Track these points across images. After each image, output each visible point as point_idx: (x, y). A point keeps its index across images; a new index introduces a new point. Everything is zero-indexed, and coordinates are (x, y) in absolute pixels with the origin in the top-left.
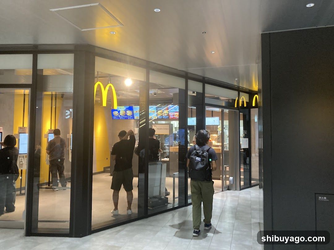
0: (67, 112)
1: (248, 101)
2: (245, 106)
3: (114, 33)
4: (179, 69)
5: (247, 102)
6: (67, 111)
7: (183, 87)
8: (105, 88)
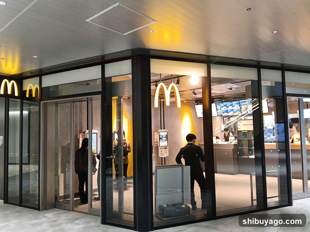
3: (154, 31)
4: (245, 59)
7: (255, 78)
8: (167, 88)
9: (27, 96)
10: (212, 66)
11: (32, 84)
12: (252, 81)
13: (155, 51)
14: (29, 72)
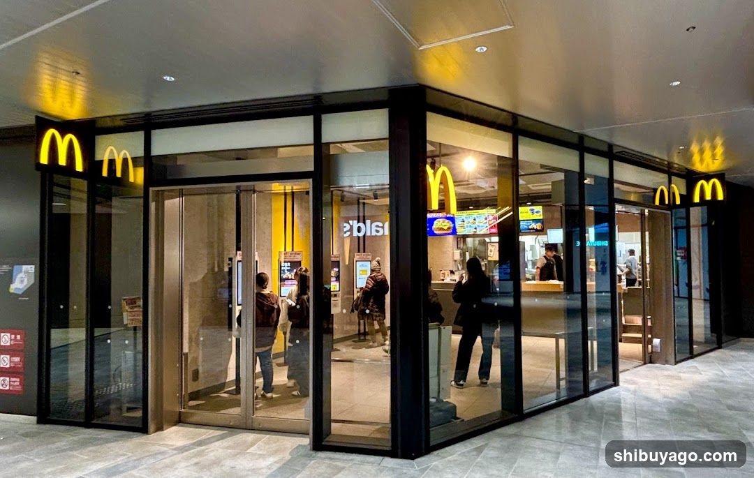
0: (345, 227)
1: (684, 192)
2: (678, 202)
5: (681, 196)
6: (345, 225)
7: (575, 167)
8: (435, 174)
9: (105, 173)
10: (521, 139)
11: (115, 147)
12: (566, 172)
13: (451, 97)
14: (122, 117)
